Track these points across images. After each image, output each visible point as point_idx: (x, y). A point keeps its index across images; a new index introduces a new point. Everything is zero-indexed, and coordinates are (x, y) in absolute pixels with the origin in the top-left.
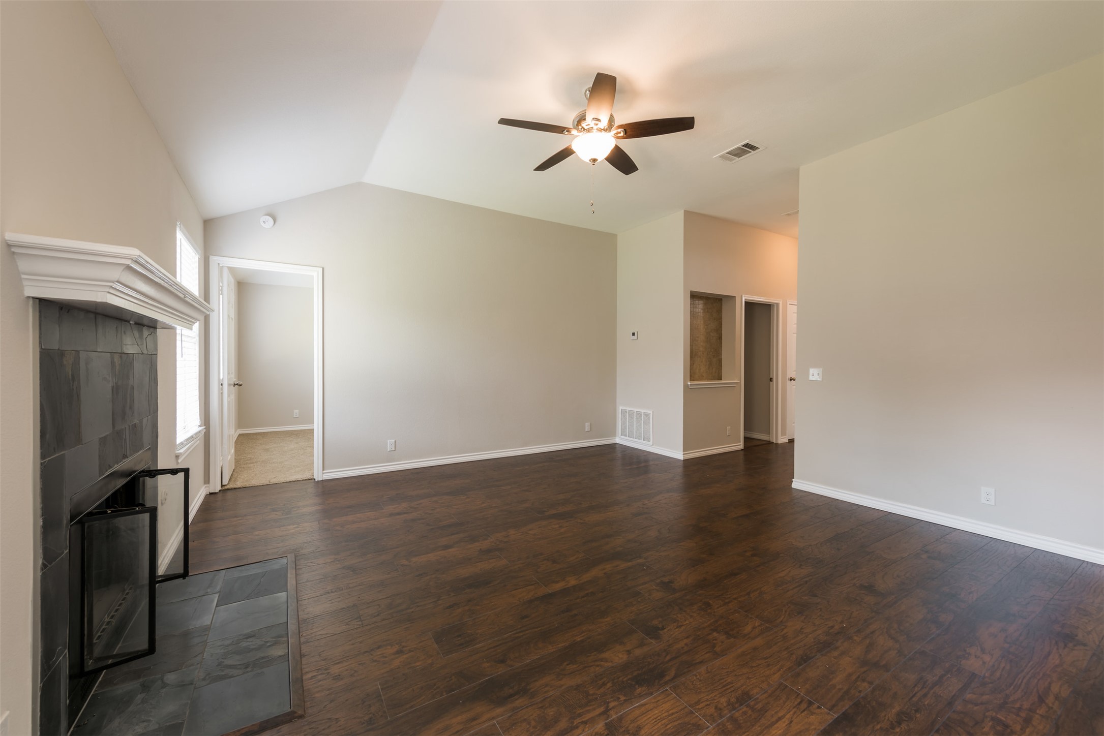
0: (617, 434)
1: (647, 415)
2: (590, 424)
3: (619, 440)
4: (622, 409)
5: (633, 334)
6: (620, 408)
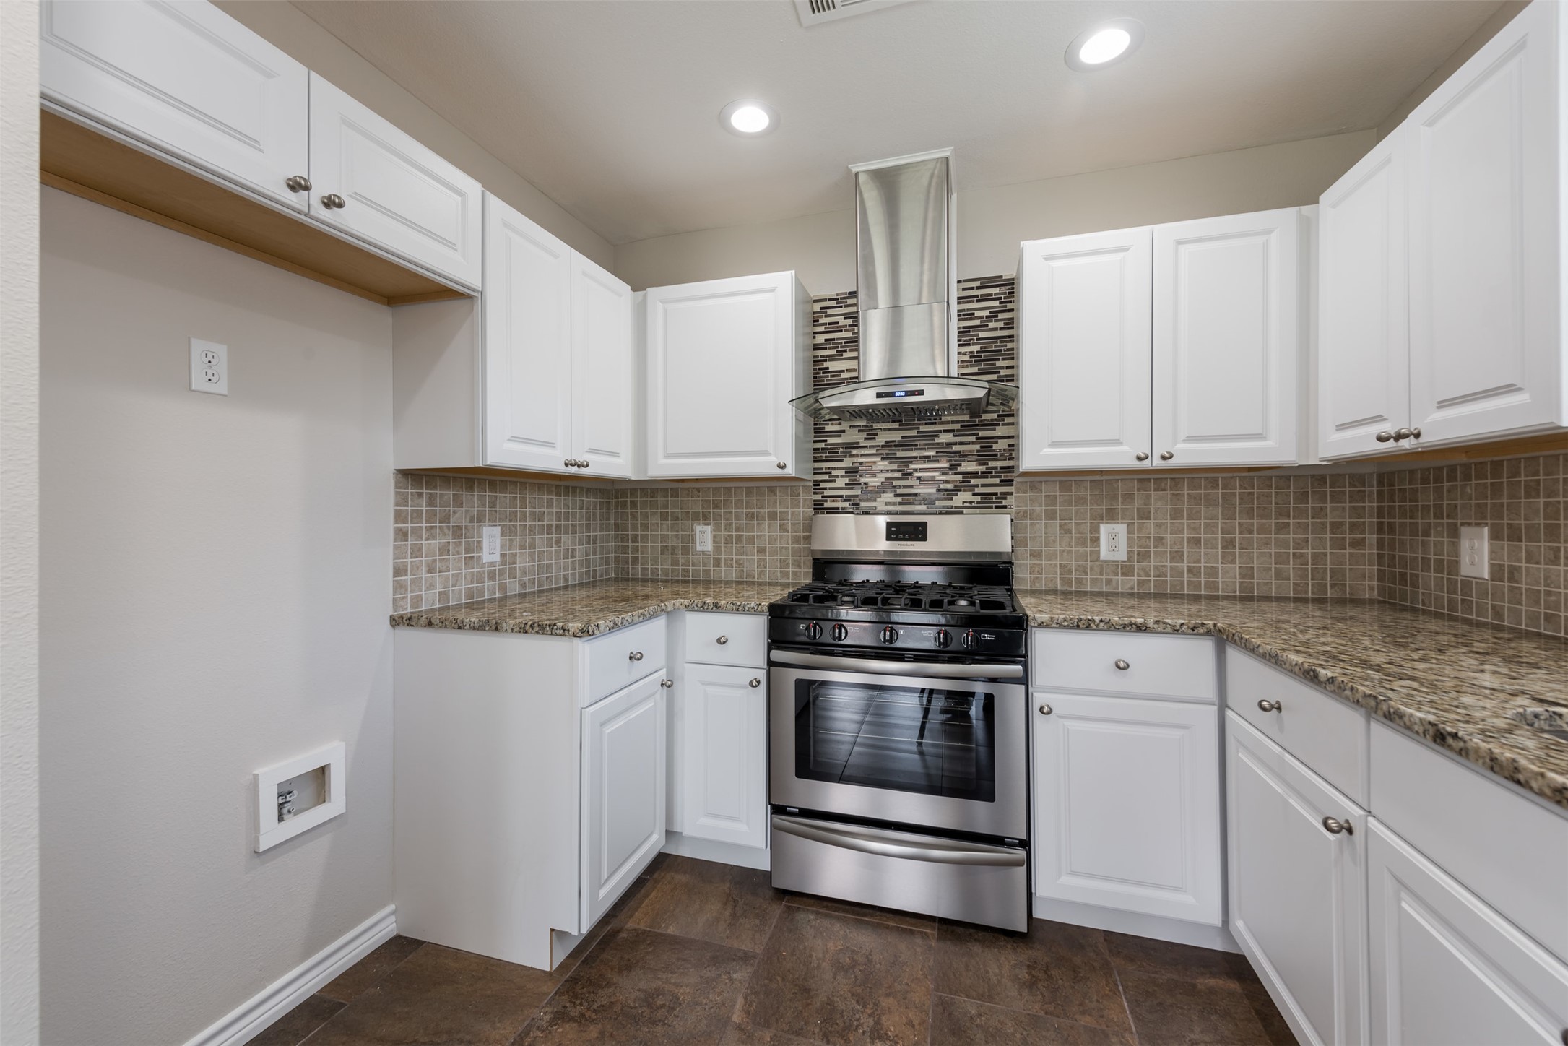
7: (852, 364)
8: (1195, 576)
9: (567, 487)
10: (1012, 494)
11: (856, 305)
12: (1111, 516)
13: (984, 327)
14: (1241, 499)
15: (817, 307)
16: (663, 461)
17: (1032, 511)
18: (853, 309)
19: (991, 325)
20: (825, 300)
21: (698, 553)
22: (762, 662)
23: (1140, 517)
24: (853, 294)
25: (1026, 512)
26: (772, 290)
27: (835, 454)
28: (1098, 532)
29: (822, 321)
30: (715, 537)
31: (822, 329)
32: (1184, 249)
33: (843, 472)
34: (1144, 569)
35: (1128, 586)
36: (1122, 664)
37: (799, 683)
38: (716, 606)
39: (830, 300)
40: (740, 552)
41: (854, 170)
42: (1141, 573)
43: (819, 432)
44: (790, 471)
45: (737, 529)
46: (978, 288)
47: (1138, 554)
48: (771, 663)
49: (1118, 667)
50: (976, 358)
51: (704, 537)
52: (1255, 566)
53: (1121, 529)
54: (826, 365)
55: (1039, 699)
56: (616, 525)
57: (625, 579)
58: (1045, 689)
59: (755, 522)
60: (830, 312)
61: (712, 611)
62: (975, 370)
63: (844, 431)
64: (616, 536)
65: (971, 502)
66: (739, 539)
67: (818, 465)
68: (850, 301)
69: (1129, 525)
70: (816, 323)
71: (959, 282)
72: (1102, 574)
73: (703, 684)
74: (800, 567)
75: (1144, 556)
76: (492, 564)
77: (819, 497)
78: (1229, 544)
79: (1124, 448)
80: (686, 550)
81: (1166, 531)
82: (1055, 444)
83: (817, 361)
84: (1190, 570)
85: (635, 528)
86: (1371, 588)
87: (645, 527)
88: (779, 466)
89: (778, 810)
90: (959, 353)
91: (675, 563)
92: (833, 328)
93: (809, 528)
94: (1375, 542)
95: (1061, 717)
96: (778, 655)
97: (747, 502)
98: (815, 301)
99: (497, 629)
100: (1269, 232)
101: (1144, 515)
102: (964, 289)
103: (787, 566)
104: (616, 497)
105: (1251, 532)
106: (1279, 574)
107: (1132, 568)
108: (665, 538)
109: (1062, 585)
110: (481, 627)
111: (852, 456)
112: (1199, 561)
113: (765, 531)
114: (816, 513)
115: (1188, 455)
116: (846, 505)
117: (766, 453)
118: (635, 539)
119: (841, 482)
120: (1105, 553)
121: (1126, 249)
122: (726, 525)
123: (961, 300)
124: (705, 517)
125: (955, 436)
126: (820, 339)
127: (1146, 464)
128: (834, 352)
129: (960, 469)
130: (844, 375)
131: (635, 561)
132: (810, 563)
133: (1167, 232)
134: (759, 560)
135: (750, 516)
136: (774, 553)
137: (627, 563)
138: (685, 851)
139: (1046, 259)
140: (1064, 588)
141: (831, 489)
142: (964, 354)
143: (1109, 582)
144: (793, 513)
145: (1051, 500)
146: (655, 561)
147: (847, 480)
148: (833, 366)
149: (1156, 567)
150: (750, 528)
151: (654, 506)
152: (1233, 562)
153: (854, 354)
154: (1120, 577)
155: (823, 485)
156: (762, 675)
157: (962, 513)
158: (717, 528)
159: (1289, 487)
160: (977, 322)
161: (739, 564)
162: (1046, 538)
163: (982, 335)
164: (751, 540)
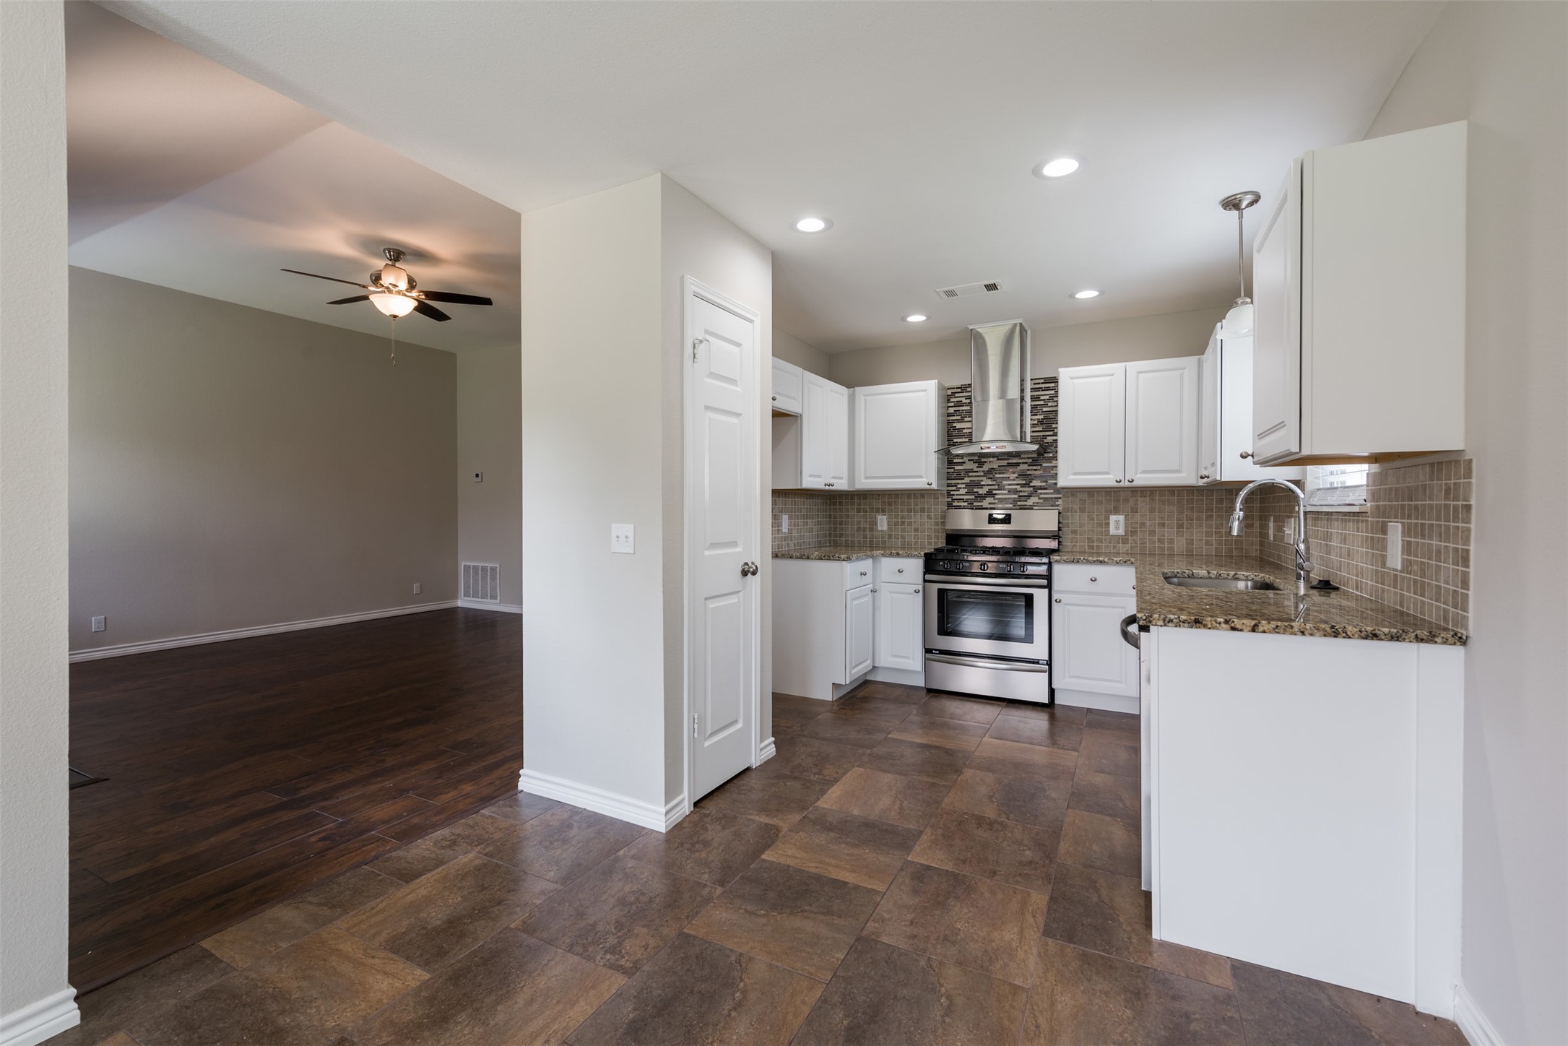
0: (459, 596)
1: (493, 569)
2: (421, 585)
3: (461, 603)
4: (464, 566)
5: (477, 476)
6: (462, 564)
7: (969, 425)
8: (1162, 544)
9: (810, 495)
10: (1060, 498)
11: (971, 391)
12: (1116, 511)
13: (1046, 405)
14: (1187, 502)
15: (949, 392)
16: (864, 481)
17: (1072, 508)
18: (969, 394)
19: (1050, 404)
20: (954, 388)
21: (879, 531)
22: (920, 581)
23: (1132, 512)
24: (970, 385)
25: (1068, 508)
26: (925, 391)
27: (959, 475)
28: (1109, 519)
29: (952, 400)
30: (889, 522)
31: (952, 404)
32: (1141, 375)
33: (964, 486)
34: (1134, 540)
35: (1126, 549)
36: (1093, 579)
37: (939, 590)
38: (898, 554)
39: (957, 388)
40: (903, 530)
41: (970, 328)
42: (1133, 542)
43: (950, 463)
44: (934, 486)
45: (902, 517)
46: (1042, 383)
47: (1131, 532)
48: (925, 581)
49: (1091, 580)
50: (1041, 422)
51: (883, 522)
52: (1194, 538)
53: (1121, 518)
54: (954, 425)
55: (1055, 596)
56: (830, 515)
57: (835, 544)
58: (1059, 592)
59: (913, 514)
60: (957, 395)
61: (895, 557)
62: (1041, 429)
63: (964, 463)
64: (830, 522)
65: (1037, 503)
66: (903, 523)
67: (949, 482)
68: (969, 389)
69: (1126, 516)
70: (949, 401)
71: (1031, 380)
72: (1110, 543)
73: (891, 592)
74: (938, 539)
75: (1134, 533)
76: (785, 533)
77: (950, 500)
78: (1180, 526)
79: (1110, 476)
80: (872, 530)
81: (1146, 519)
82: (1075, 474)
83: (949, 422)
84: (1159, 541)
85: (841, 517)
86: (1257, 550)
87: (848, 516)
88: (928, 484)
89: (928, 651)
90: (1031, 420)
91: (865, 537)
92: (959, 404)
93: (944, 517)
94: (1258, 525)
95: (1067, 605)
96: (928, 577)
97: (908, 502)
98: (948, 389)
99: (808, 558)
100: (1184, 369)
101: (1135, 510)
102: (1034, 384)
103: (931, 538)
104: (830, 499)
105: (1192, 520)
106: (1207, 543)
107: (1127, 539)
108: (859, 523)
109: (1089, 549)
110: (801, 557)
111: (969, 477)
112: (1164, 536)
113: (919, 519)
114: (948, 509)
115: (1142, 480)
116: (966, 504)
117: (921, 477)
118: (841, 523)
119: (963, 491)
120: (1113, 531)
121: (1112, 375)
122: (895, 515)
123: (1033, 390)
124: (883, 511)
125: (1029, 465)
126: (951, 410)
127: (1122, 484)
128: (959, 418)
129: (1031, 484)
130: (965, 431)
131: (841, 536)
132: (945, 537)
133: (1134, 366)
134: (915, 535)
135: (910, 510)
136: (923, 531)
137: (836, 537)
138: (880, 677)
139: (1072, 379)
140: (1090, 551)
141: (957, 495)
142: (1034, 420)
143: (1115, 547)
144: (935, 508)
145: (1083, 502)
146: (853, 535)
147: (966, 490)
148: (958, 426)
149: (1140, 539)
150: (910, 517)
151: (853, 504)
152: (1183, 536)
153: (970, 419)
154: (1121, 545)
155: (952, 493)
156: (920, 588)
157: (1032, 509)
158: (891, 517)
159: (1213, 495)
160: (1042, 403)
161: (903, 537)
162: (1080, 523)
163: (1045, 409)
164: (910, 524)
